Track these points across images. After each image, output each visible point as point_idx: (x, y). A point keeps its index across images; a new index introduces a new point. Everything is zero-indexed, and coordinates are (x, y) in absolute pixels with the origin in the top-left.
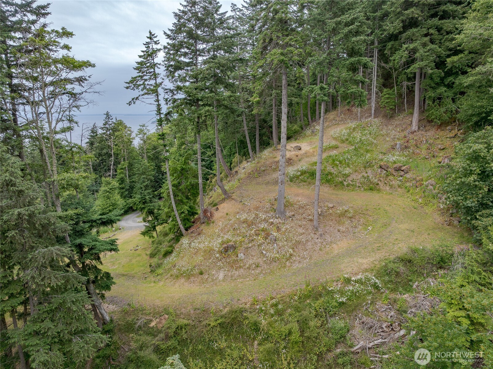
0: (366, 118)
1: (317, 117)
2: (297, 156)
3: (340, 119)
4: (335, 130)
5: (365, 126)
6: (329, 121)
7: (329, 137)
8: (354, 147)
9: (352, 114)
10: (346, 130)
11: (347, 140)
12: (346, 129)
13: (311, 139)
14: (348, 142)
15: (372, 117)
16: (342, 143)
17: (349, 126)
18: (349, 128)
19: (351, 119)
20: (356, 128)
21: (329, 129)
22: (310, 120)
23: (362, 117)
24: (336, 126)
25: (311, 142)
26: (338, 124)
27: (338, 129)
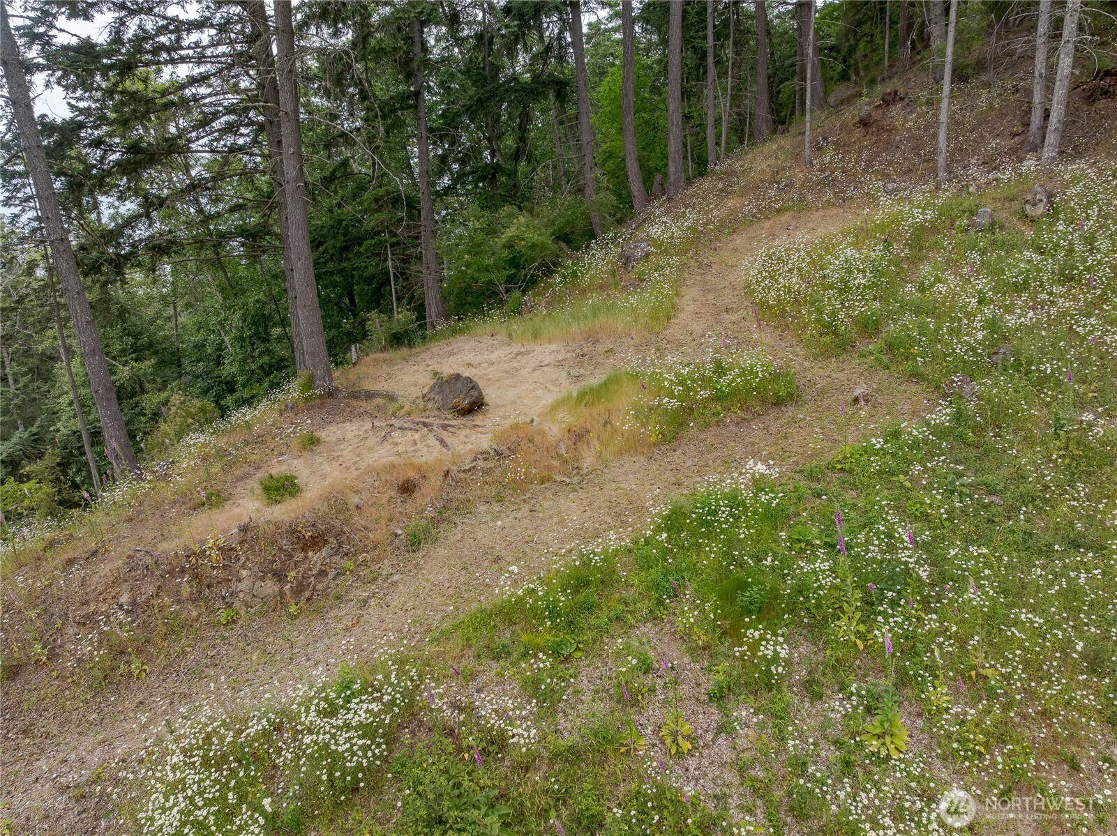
0: (990, 164)
1: (672, 168)
2: (407, 488)
3: (815, 176)
4: (779, 245)
5: (1002, 216)
6: (744, 192)
7: (728, 299)
8: (942, 415)
9: (890, 146)
10: (857, 246)
11: (870, 327)
12: (862, 235)
13: (596, 310)
14: (875, 345)
15: (1049, 152)
16: (825, 353)
17: (879, 217)
18: (881, 228)
19: (886, 177)
20: (935, 229)
21: (740, 241)
22: (636, 187)
23: (958, 155)
24: (785, 218)
25: (593, 337)
26: (801, 207)
27: (802, 237)
